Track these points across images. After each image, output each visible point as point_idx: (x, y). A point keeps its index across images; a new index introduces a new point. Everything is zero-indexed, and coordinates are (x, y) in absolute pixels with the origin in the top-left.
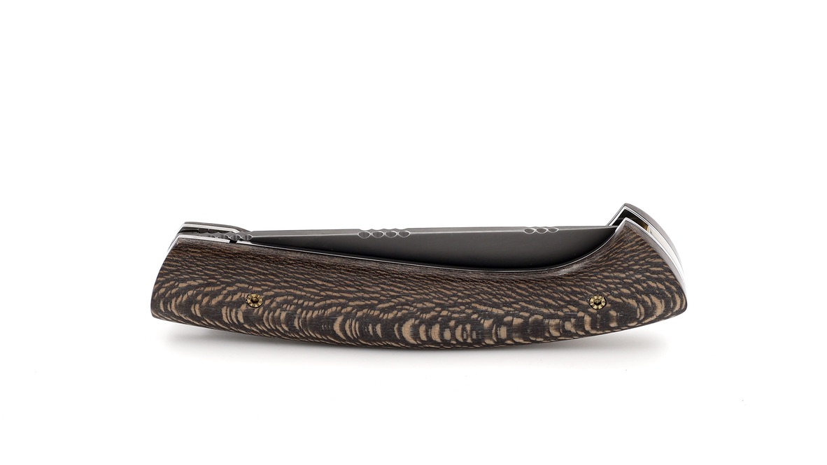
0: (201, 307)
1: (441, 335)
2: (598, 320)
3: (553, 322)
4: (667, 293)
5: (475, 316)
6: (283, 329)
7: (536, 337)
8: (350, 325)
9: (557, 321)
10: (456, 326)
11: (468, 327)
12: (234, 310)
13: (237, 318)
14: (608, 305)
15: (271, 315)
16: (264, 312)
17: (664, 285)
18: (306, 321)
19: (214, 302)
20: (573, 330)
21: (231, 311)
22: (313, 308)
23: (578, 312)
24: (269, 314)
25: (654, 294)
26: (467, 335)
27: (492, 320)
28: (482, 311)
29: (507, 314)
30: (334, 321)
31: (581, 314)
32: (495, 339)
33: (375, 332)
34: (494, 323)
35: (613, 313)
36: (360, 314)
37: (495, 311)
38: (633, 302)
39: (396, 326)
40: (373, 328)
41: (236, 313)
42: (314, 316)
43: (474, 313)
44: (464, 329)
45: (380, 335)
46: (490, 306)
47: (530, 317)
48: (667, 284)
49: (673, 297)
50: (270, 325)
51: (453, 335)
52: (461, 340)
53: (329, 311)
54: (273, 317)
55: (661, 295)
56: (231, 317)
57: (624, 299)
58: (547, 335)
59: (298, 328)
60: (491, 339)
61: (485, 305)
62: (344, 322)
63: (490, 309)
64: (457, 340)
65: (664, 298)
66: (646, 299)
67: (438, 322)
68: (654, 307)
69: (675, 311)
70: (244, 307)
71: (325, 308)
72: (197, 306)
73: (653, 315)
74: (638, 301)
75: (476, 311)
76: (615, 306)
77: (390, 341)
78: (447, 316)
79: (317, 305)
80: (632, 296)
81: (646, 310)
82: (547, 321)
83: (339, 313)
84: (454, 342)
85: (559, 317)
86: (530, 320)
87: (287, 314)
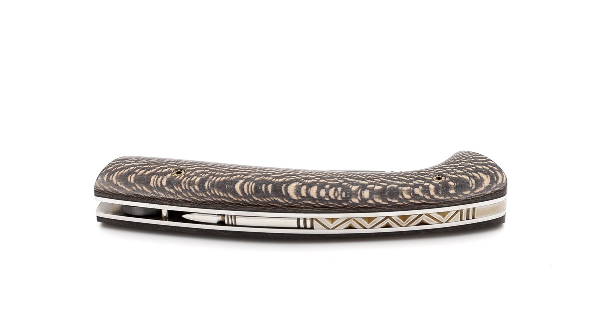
0: (136, 176)
1: (318, 193)
2: (440, 188)
3: (405, 188)
4: (490, 171)
5: (346, 184)
6: (195, 189)
7: (392, 198)
8: (248, 185)
9: (409, 188)
10: (330, 188)
11: (340, 189)
12: (161, 177)
13: (161, 182)
14: (447, 179)
15: (188, 179)
16: (183, 178)
17: (488, 167)
18: (214, 183)
19: (147, 173)
20: (421, 194)
21: (159, 177)
22: (222, 176)
23: (424, 183)
24: (187, 179)
25: (481, 172)
26: (338, 194)
27: (358, 186)
28: (351, 182)
29: (370, 184)
30: (236, 183)
31: (426, 184)
32: (359, 198)
33: (266, 189)
34: (359, 188)
35: (451, 183)
36: (257, 179)
37: (361, 182)
38: (466, 177)
39: (284, 185)
40: (265, 187)
41: (162, 179)
42: (221, 180)
43: (344, 182)
44: (336, 190)
45: (270, 192)
46: (357, 179)
47: (387, 185)
48: (490, 166)
49: (495, 173)
50: (185, 187)
51: (327, 194)
52: (333, 197)
53: (234, 177)
54: (190, 181)
55: (486, 172)
56: (157, 181)
57: (459, 175)
58: (401, 197)
59: (207, 188)
60: (357, 198)
61: (353, 179)
62: (244, 183)
63: (357, 181)
64: (329, 197)
65: (489, 174)
66: (476, 175)
67: (317, 185)
68: (482, 180)
69: (498, 183)
70: (169, 175)
71: (231, 176)
72: (134, 175)
73: (482, 186)
74: (469, 176)
75: (346, 181)
76: (452, 179)
77: (277, 197)
78: (324, 182)
79: (225, 174)
80: (465, 174)
81: (476, 182)
82: (400, 188)
83: (242, 178)
84: (327, 199)
85: (410, 186)
86: (388, 187)
87: (201, 179)
